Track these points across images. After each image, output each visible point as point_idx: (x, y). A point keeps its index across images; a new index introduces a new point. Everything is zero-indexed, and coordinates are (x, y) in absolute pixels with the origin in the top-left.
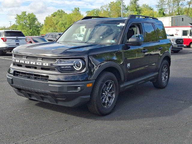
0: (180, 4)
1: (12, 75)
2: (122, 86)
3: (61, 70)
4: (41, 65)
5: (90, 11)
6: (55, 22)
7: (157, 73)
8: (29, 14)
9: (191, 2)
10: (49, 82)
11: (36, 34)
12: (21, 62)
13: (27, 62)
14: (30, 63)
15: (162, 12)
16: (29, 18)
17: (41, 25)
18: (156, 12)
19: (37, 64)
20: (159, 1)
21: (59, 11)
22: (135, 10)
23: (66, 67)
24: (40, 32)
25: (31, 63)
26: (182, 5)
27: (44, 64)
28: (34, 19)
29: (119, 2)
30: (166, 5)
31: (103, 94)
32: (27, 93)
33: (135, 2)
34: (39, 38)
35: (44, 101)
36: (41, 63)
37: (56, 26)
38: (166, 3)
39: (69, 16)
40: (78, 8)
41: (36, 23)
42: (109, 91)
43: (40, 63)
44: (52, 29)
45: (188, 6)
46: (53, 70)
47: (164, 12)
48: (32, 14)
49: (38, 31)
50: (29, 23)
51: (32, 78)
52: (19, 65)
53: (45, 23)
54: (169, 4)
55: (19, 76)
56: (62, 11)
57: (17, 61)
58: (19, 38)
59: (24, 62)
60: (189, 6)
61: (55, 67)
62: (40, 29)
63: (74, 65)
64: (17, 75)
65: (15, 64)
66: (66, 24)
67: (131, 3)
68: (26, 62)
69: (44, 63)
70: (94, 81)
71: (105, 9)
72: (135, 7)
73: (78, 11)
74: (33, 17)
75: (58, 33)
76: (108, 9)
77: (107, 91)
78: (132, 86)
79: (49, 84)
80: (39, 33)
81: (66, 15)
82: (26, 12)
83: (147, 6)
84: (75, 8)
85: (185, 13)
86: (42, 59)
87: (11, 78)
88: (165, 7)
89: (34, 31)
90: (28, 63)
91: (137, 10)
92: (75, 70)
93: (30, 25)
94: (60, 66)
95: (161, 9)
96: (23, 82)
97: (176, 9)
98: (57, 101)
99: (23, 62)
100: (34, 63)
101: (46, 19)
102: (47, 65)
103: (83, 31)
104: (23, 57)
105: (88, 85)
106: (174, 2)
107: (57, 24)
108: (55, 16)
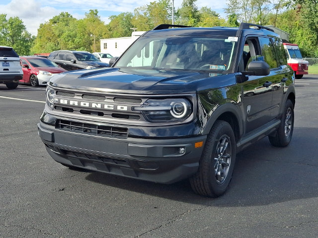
0: (262, 7)
1: (53, 128)
2: (239, 145)
3: (150, 117)
4: (113, 108)
5: (115, 16)
6: (57, 33)
7: (279, 122)
8: (11, 18)
9: (279, 4)
10: (129, 139)
11: (24, 52)
12: (71, 103)
13: (85, 104)
14: (90, 105)
15: (234, 19)
16: (11, 24)
17: (32, 37)
18: (224, 21)
19: (106, 107)
20: (229, 2)
21: (63, 15)
22: (190, 15)
23: (158, 113)
24: (31, 49)
25: (94, 105)
26: (265, 9)
27: (119, 108)
28: (21, 27)
29: (164, 3)
30: (241, 10)
31: (215, 159)
32: (80, 159)
33: (191, 4)
34: (38, 60)
35: (111, 173)
36: (113, 106)
37: (59, 39)
38: (241, 6)
39: (81, 24)
40: (96, 10)
41: (23, 33)
42: (223, 155)
43: (111, 106)
44: (51, 44)
45: (274, 12)
46: (137, 117)
47: (238, 20)
48: (17, 19)
49: (26, 47)
50: (11, 34)
51: (91, 132)
52: (66, 109)
53: (39, 34)
54: (245, 7)
55: (65, 128)
56: (68, 15)
57: (64, 102)
58: (9, 58)
59: (79, 103)
60: (277, 11)
61: (141, 113)
62: (29, 44)
63: (172, 109)
64: (62, 126)
65: (57, 107)
66: (75, 36)
67: (185, 4)
68: (82, 104)
69: (118, 106)
70: (206, 137)
71: (142, 13)
72: (190, 11)
73: (96, 14)
74: (17, 23)
75: (72, 52)
76: (145, 14)
77: (221, 155)
78: (250, 143)
79: (128, 142)
80: (29, 51)
81: (75, 21)
82: (5, 16)
83: (209, 10)
84: (90, 10)
85: (270, 22)
86: (114, 99)
87: (51, 132)
88: (239, 13)
89: (20, 46)
90: (87, 105)
91: (193, 17)
92: (174, 117)
93: (12, 37)
94: (147, 111)
95: (233, 16)
96: (76, 140)
97: (255, 15)
98: (137, 173)
99: (76, 104)
100: (99, 106)
101: (41, 27)
102: (125, 108)
103: (105, 48)
104: (76, 94)
105: (197, 145)
106: (253, 3)
107: (59, 36)
108: (55, 23)
